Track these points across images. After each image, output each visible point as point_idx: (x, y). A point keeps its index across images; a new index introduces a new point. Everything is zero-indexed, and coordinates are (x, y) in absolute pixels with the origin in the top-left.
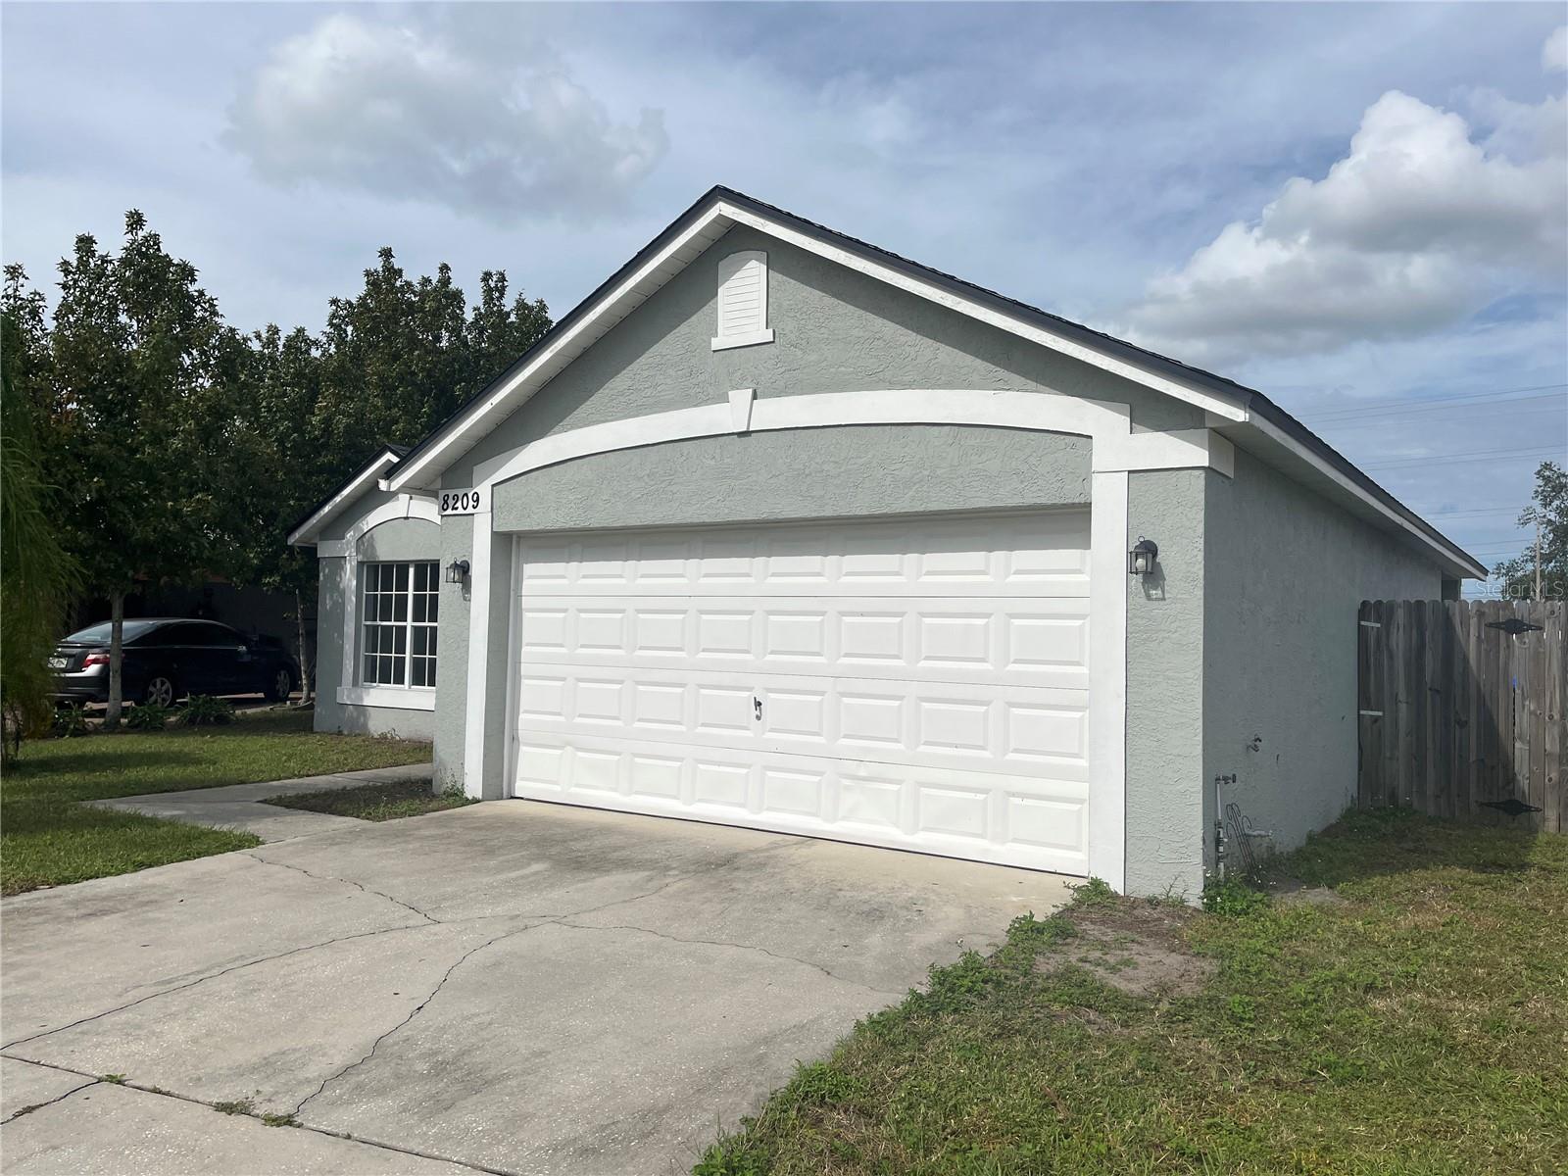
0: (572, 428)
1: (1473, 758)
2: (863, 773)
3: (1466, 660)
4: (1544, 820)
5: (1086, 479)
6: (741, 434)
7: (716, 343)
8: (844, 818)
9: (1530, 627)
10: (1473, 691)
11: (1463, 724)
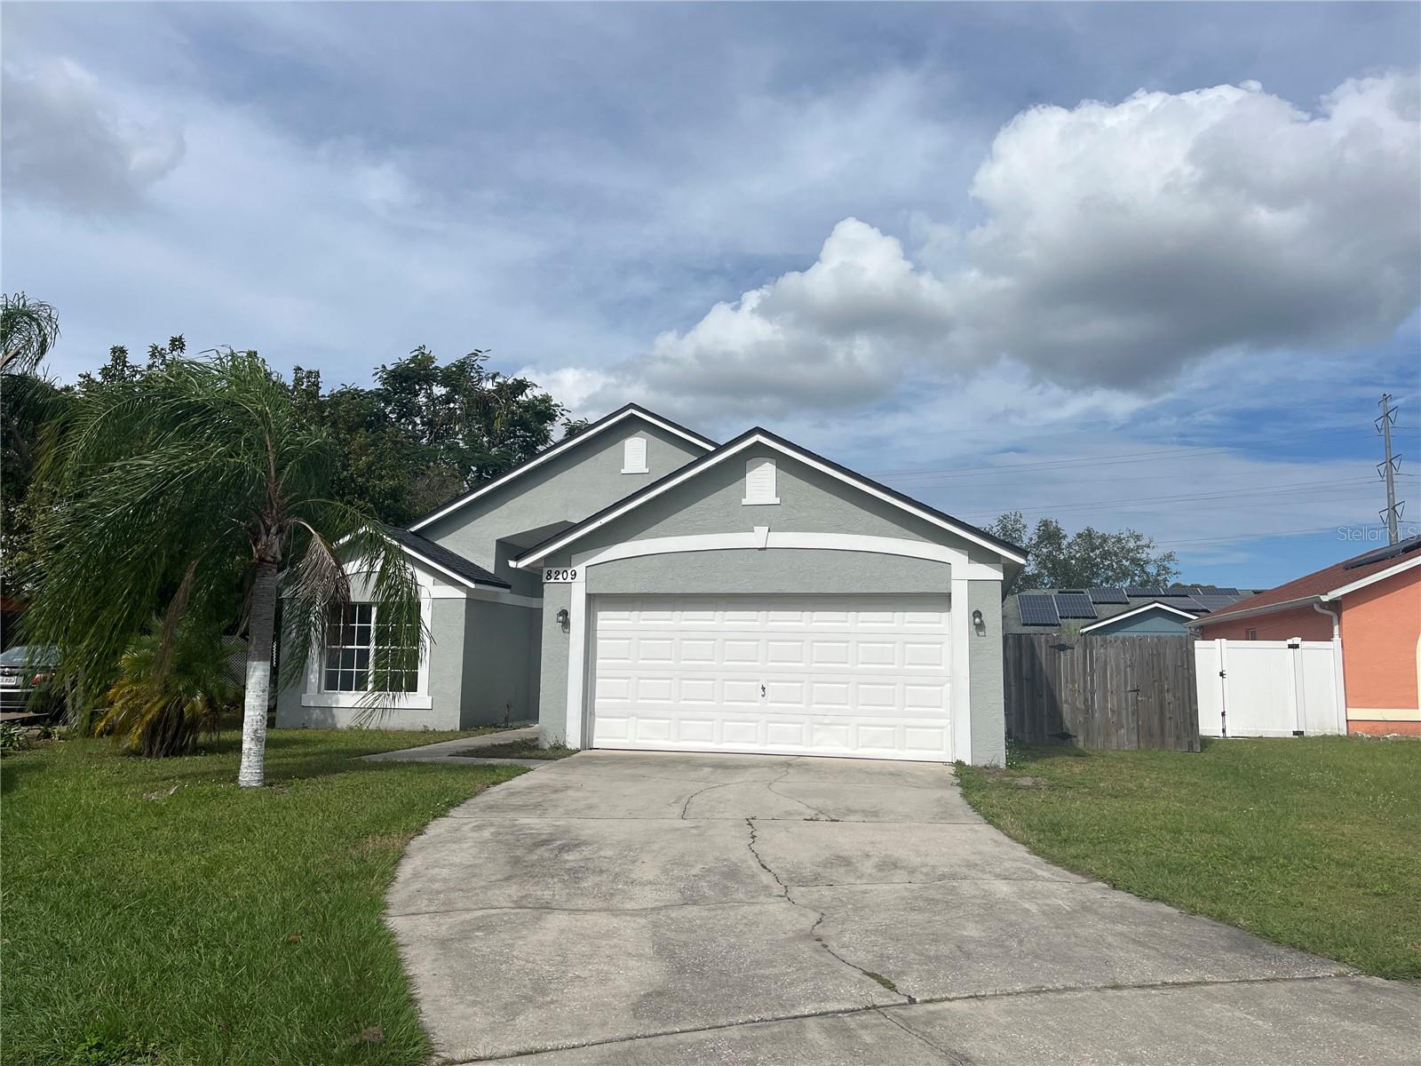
0: (646, 538)
1: (1045, 713)
2: (827, 721)
3: (1041, 664)
4: (1078, 741)
5: (949, 581)
6: (760, 549)
7: (744, 502)
8: (817, 745)
9: (1069, 648)
10: (1045, 680)
11: (1041, 696)
